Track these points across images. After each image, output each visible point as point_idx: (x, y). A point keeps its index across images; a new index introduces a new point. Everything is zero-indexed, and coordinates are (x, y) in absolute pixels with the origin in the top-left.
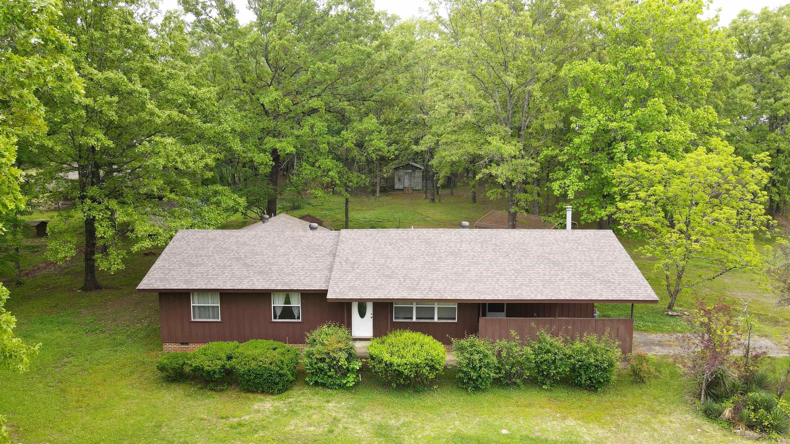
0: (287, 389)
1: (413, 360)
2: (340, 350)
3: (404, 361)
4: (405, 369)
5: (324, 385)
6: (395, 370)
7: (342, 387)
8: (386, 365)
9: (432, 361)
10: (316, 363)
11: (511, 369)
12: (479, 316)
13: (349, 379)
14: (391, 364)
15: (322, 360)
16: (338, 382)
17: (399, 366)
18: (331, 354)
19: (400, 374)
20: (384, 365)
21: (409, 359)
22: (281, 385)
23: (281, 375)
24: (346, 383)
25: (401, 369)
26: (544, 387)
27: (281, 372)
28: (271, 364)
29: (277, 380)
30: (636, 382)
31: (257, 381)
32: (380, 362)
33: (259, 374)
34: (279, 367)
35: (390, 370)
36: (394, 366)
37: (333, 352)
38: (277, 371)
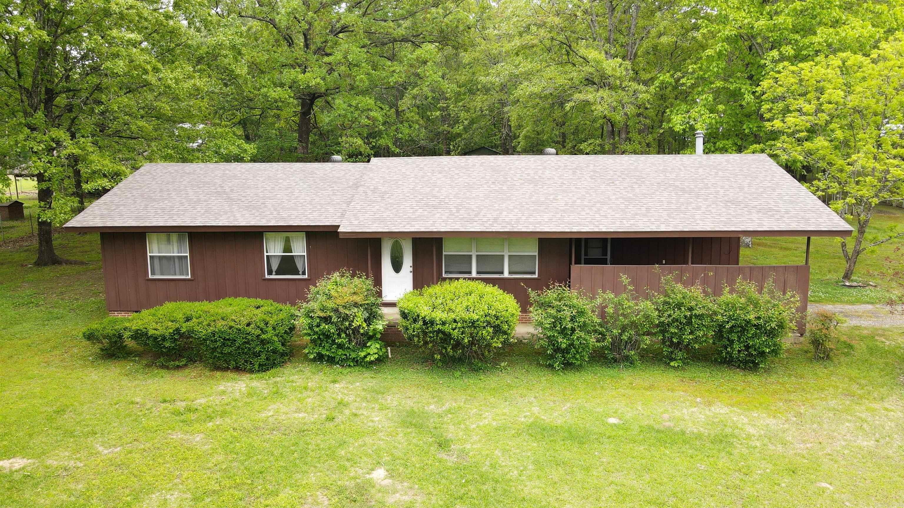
0: (274, 365)
1: (467, 316)
2: (356, 305)
3: (452, 316)
4: (454, 329)
5: (331, 361)
6: (439, 331)
7: (359, 363)
8: (425, 323)
9: (497, 318)
10: (318, 326)
11: (621, 334)
12: (570, 263)
13: (369, 351)
14: (432, 322)
15: (327, 320)
16: (353, 355)
17: (444, 323)
18: (341, 310)
19: (447, 337)
20: (421, 323)
21: (460, 313)
22: (263, 356)
23: (263, 342)
24: (365, 357)
25: (447, 328)
26: (672, 364)
27: (264, 336)
28: (248, 325)
29: (258, 349)
30: (818, 359)
31: (226, 350)
32: (415, 321)
33: (228, 340)
34: (261, 330)
35: (430, 332)
36: (437, 324)
37: (345, 307)
38: (258, 336)
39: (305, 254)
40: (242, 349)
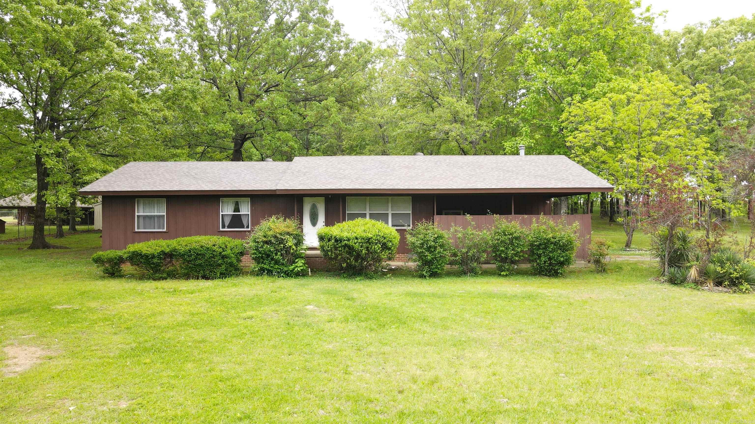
0: (230, 275)
1: (364, 235)
2: (288, 234)
3: (355, 235)
4: (355, 243)
5: (270, 273)
6: (346, 245)
8: (336, 240)
9: (385, 238)
10: (262, 247)
12: (434, 215)
13: (296, 265)
14: (341, 240)
15: (268, 243)
16: (285, 269)
17: (349, 240)
18: (278, 235)
19: (350, 249)
20: (333, 241)
21: (360, 233)
23: (224, 257)
24: (293, 269)
25: (351, 243)
26: (502, 273)
27: (224, 253)
28: (214, 245)
29: (220, 262)
31: (199, 262)
32: (329, 240)
33: (200, 255)
34: (223, 249)
35: (340, 247)
36: (344, 240)
37: (281, 234)
38: (220, 253)
39: (249, 213)
40: (209, 262)
